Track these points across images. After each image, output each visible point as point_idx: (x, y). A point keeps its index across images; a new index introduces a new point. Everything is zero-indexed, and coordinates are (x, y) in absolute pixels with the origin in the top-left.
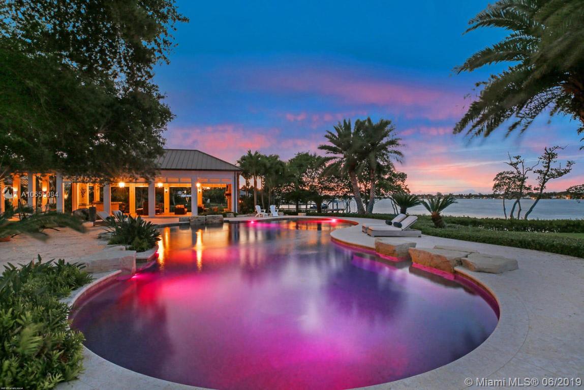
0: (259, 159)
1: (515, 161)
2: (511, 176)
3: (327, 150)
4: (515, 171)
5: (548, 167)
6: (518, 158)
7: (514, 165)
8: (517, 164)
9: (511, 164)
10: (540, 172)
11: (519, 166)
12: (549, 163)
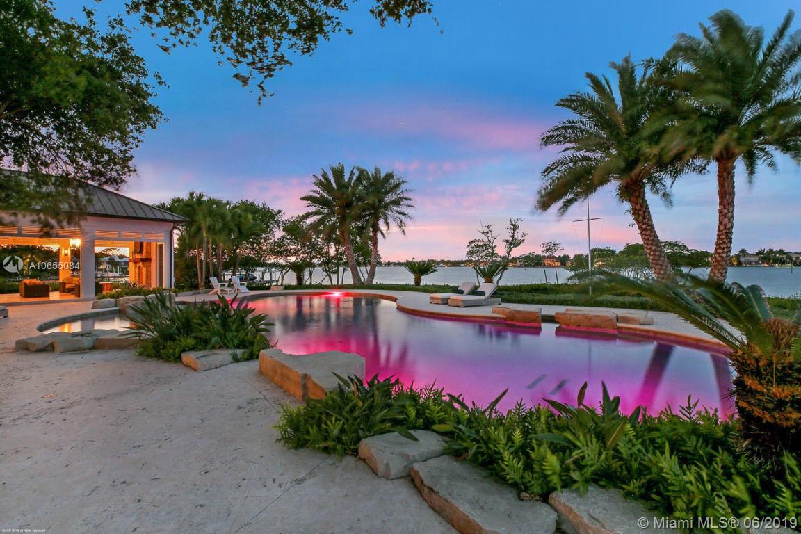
0: (214, 206)
1: (487, 230)
2: (481, 244)
3: (309, 202)
4: (486, 240)
5: (513, 236)
6: (488, 227)
7: (485, 233)
8: (488, 232)
9: (483, 233)
10: (507, 241)
11: (489, 235)
12: (513, 233)
